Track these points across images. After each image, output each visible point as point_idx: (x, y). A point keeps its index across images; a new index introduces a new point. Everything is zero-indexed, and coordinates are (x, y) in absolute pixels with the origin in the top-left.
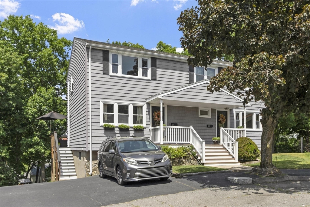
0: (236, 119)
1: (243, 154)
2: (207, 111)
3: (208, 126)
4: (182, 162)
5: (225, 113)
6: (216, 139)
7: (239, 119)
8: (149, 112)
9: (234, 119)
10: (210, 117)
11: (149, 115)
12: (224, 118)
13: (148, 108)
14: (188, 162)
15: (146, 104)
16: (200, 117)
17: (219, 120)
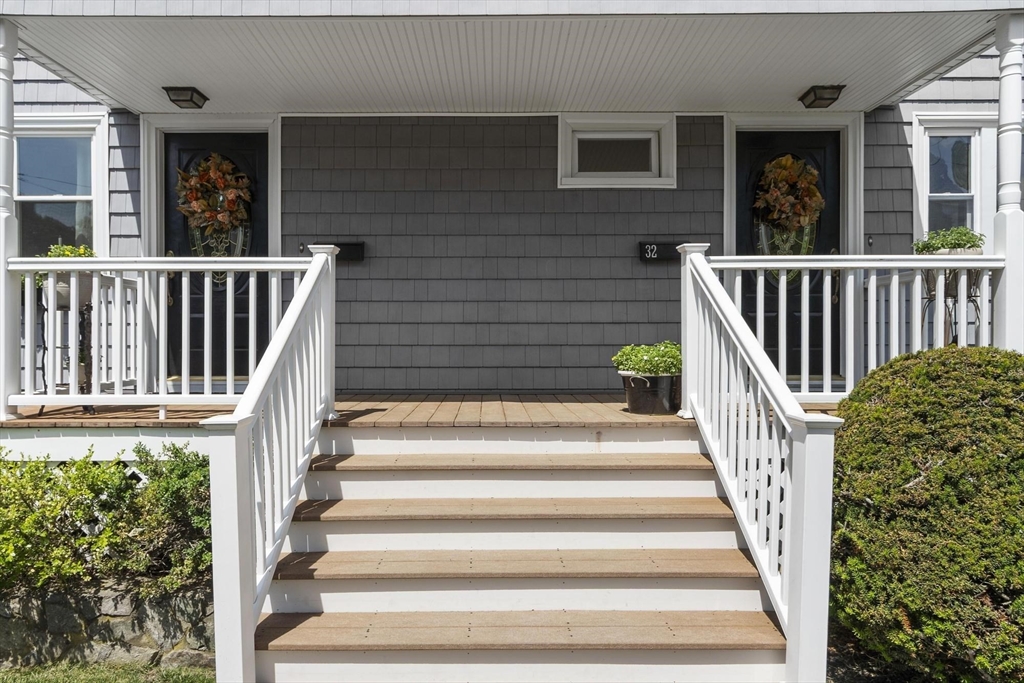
0: (935, 186)
1: (915, 620)
2: (647, 142)
3: (642, 248)
4: (91, 620)
5: (825, 148)
6: (636, 360)
7: (964, 182)
8: (132, 169)
9: (910, 191)
10: (670, 182)
11: (134, 191)
12: (802, 184)
13: (129, 146)
14: (165, 623)
15: (106, 121)
16: (565, 182)
17: (760, 204)
